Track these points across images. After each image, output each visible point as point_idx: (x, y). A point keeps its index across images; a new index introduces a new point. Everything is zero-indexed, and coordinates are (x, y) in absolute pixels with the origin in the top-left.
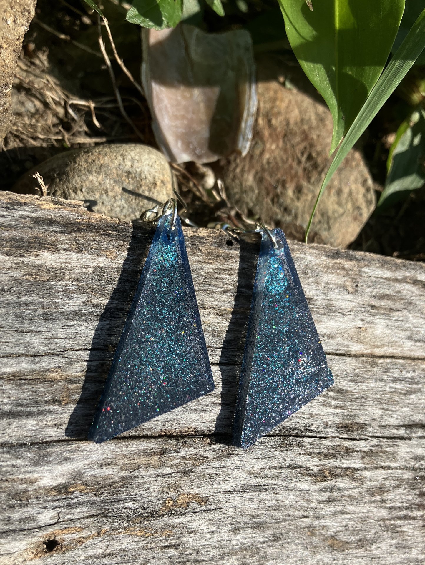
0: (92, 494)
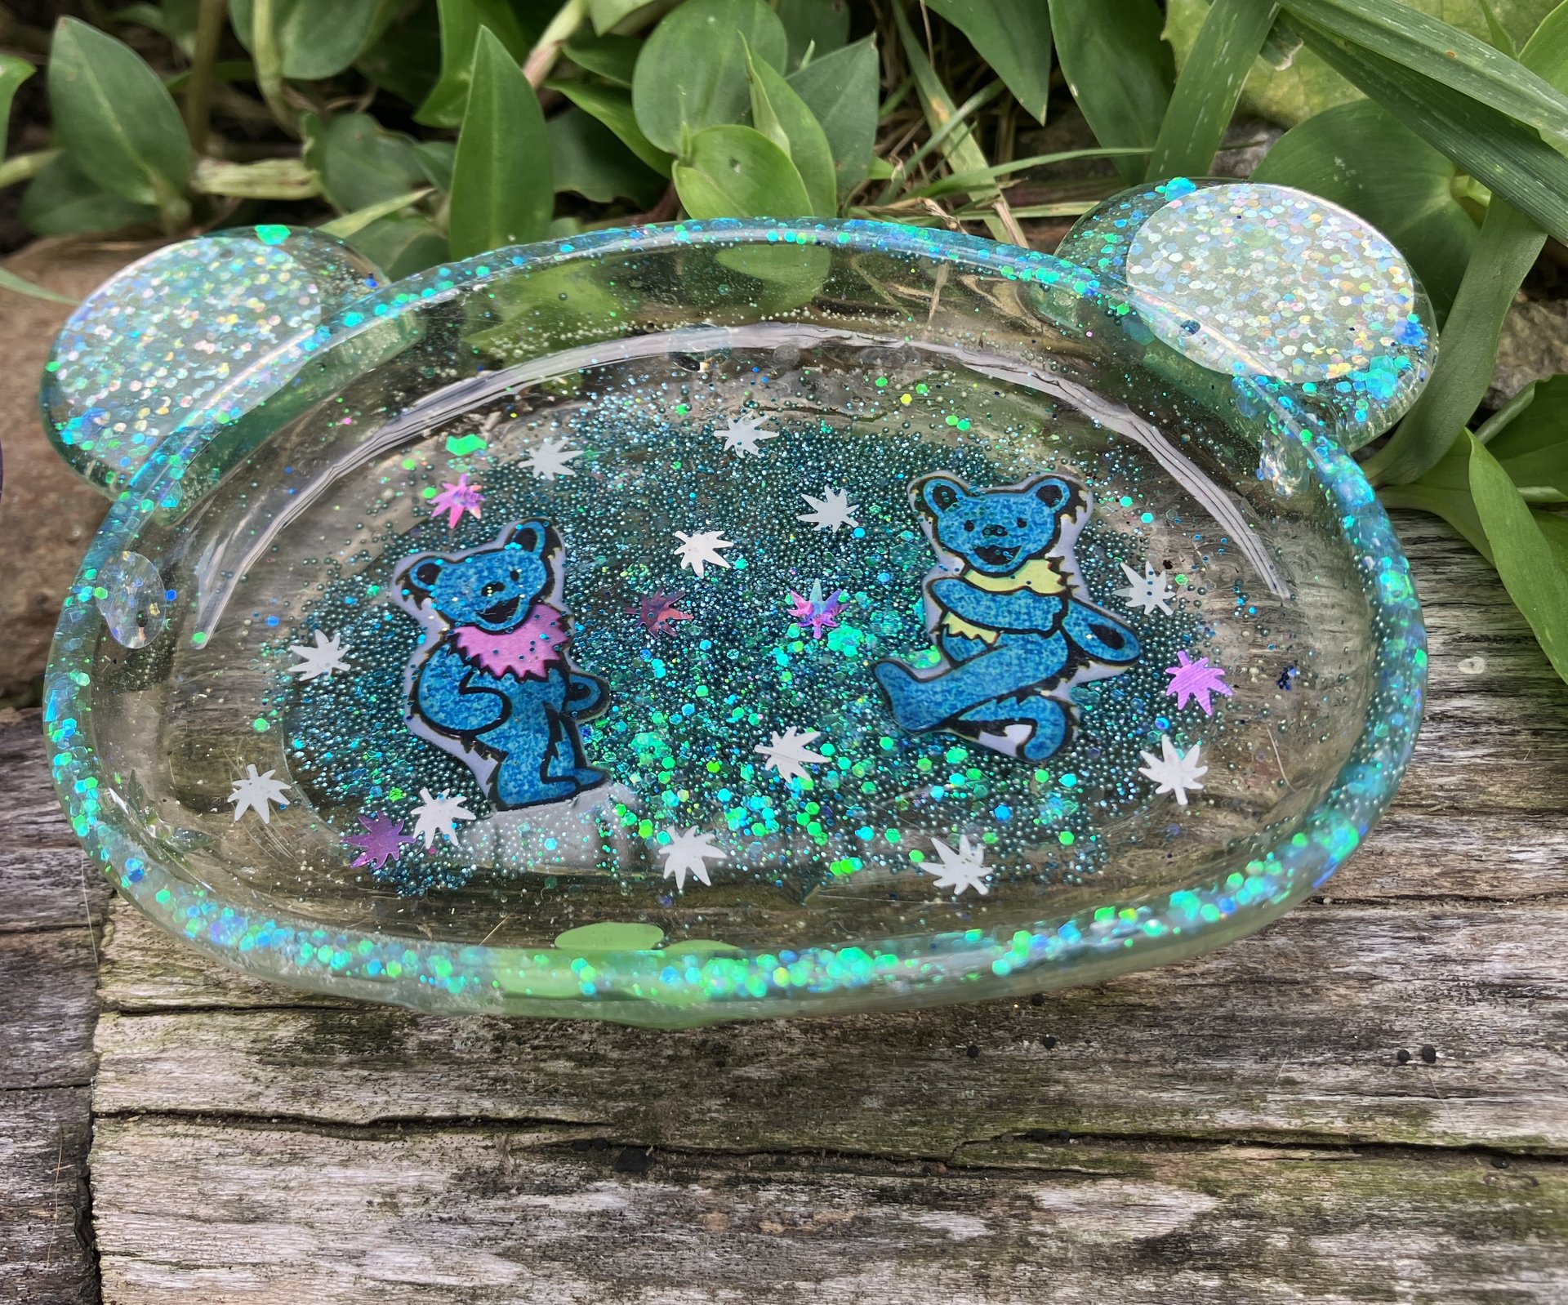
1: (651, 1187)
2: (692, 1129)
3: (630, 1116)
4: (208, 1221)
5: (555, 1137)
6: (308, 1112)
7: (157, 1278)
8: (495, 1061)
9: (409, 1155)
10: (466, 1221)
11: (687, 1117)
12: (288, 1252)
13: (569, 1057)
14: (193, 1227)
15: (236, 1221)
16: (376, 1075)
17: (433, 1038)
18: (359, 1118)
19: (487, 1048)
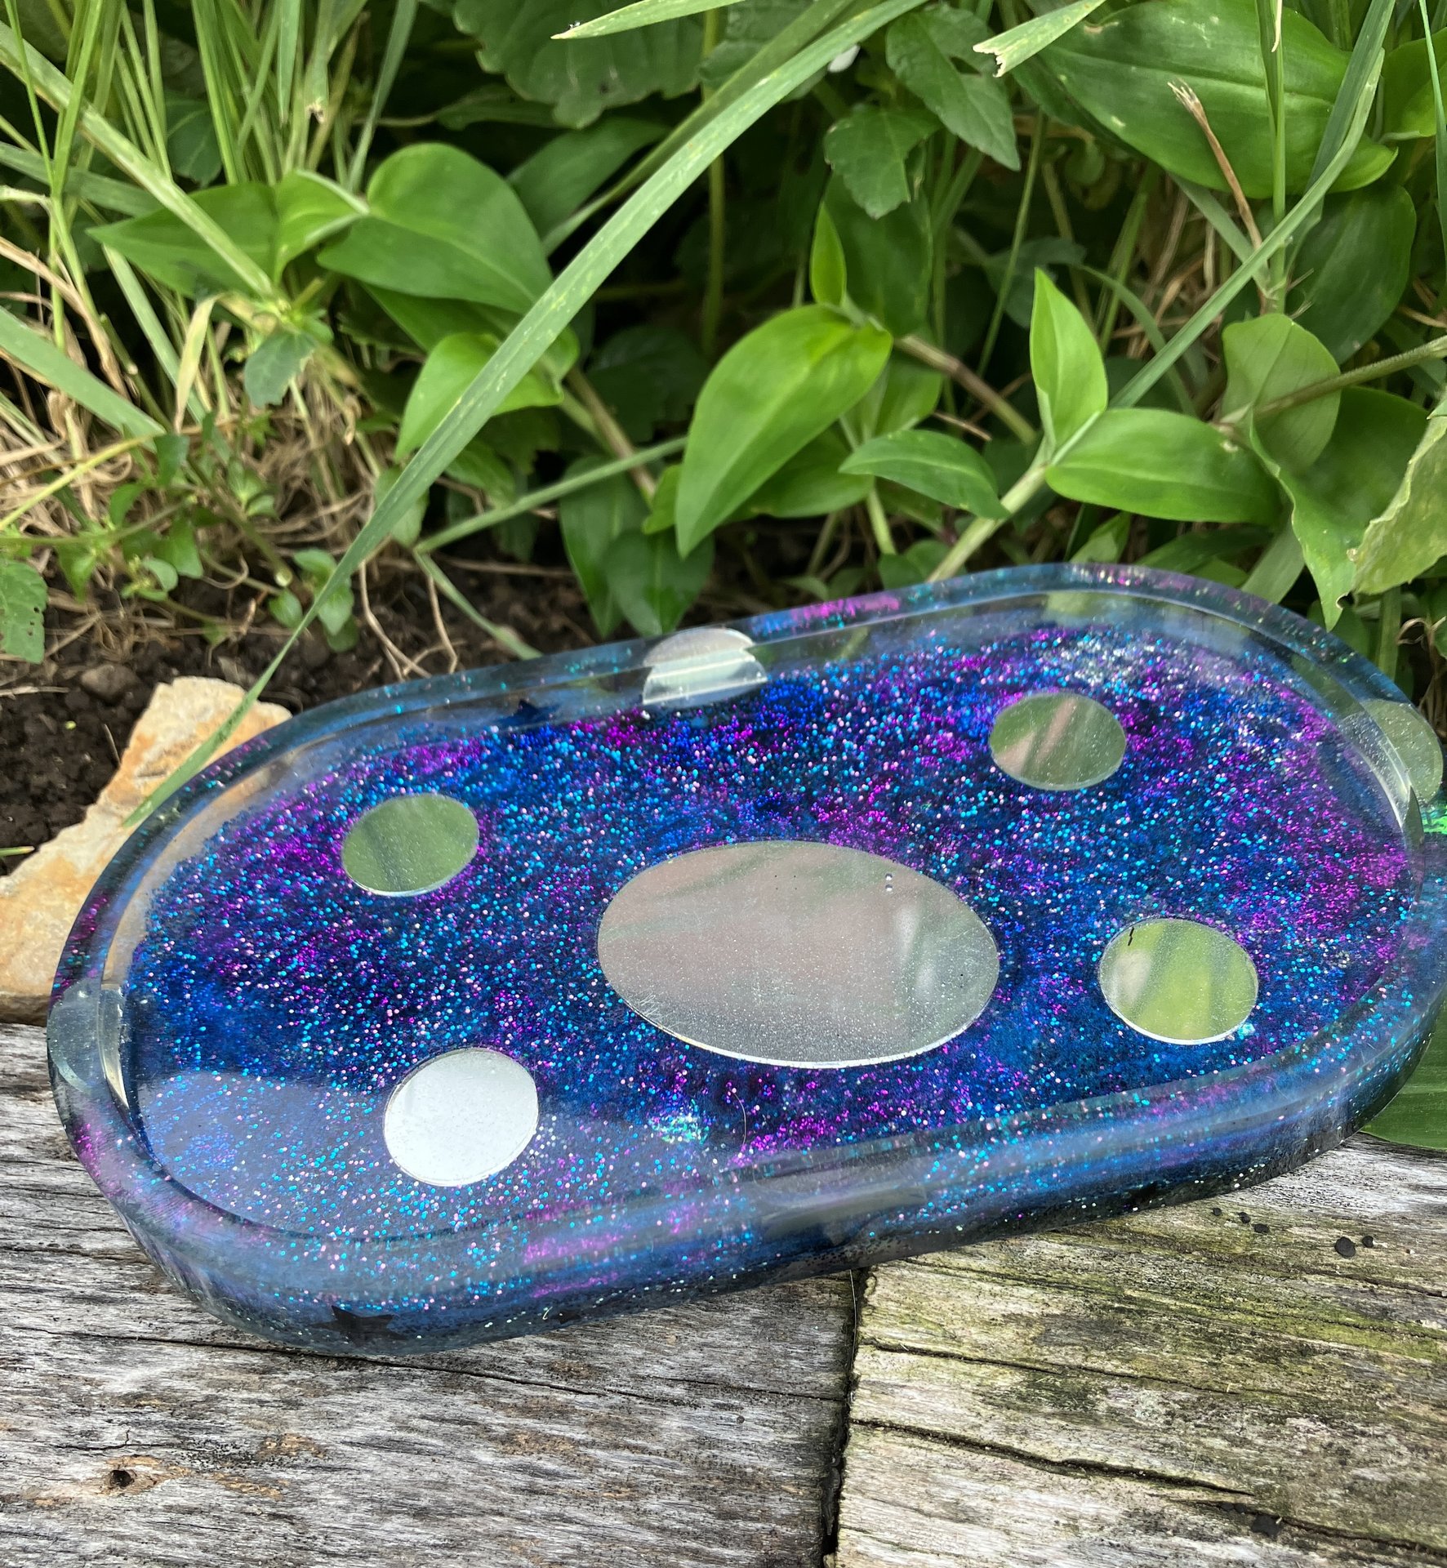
0: (167, 1413)
1: (1278, 1549)
2: (1314, 1509)
3: (1267, 1491)
4: (929, 1515)
5: (1205, 1496)
6: (1016, 1446)
7: (881, 1553)
8: (1165, 1431)
9: (1092, 1490)
10: (1130, 1550)
11: (1313, 1499)
12: (986, 1551)
13: (1224, 1438)
14: (915, 1517)
15: (951, 1519)
16: (1071, 1426)
17: (1119, 1405)
18: (1055, 1458)
19: (1161, 1420)
